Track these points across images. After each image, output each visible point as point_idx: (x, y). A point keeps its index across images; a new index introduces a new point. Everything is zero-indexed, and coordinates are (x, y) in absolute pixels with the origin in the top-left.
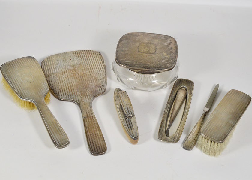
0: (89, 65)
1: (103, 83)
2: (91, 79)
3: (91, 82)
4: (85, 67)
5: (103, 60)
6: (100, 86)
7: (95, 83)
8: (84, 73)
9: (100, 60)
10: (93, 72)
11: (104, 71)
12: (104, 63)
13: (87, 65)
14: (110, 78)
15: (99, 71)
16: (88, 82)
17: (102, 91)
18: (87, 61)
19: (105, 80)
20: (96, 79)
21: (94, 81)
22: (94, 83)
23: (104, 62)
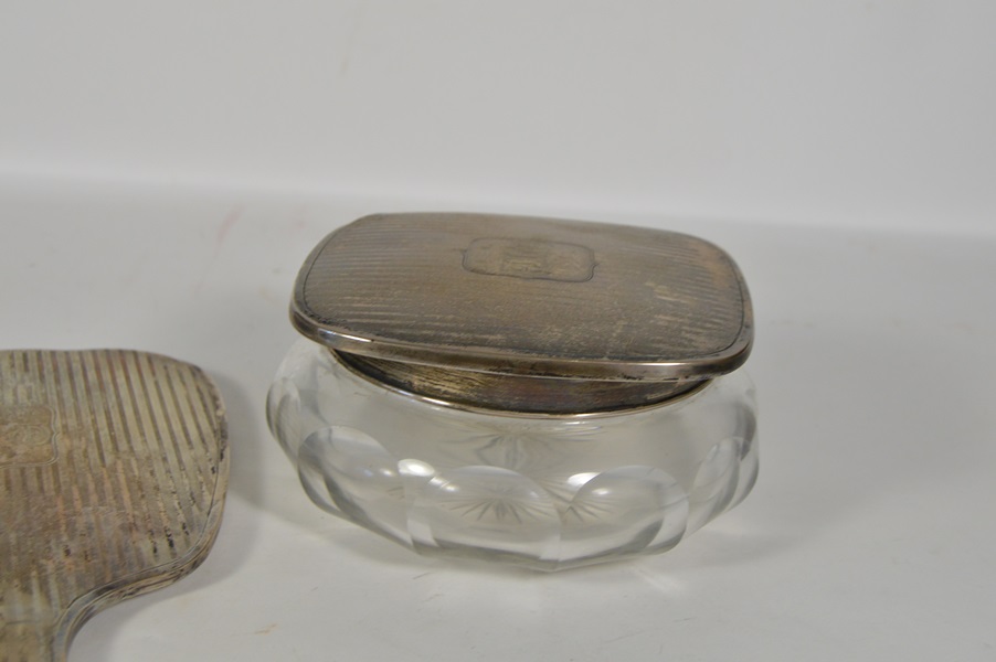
0: (108, 413)
1: (188, 512)
2: (99, 482)
3: (94, 498)
4: (72, 423)
5: (215, 399)
6: (166, 524)
7: (129, 510)
8: (54, 452)
9: (195, 396)
10: (123, 446)
11: (213, 450)
12: (220, 413)
13: (93, 412)
14: (255, 497)
15: (175, 445)
16: (68, 501)
17: (174, 555)
18: (96, 393)
19: (207, 498)
20: (138, 486)
21: (126, 495)
22: (121, 507)
23: (217, 407)
